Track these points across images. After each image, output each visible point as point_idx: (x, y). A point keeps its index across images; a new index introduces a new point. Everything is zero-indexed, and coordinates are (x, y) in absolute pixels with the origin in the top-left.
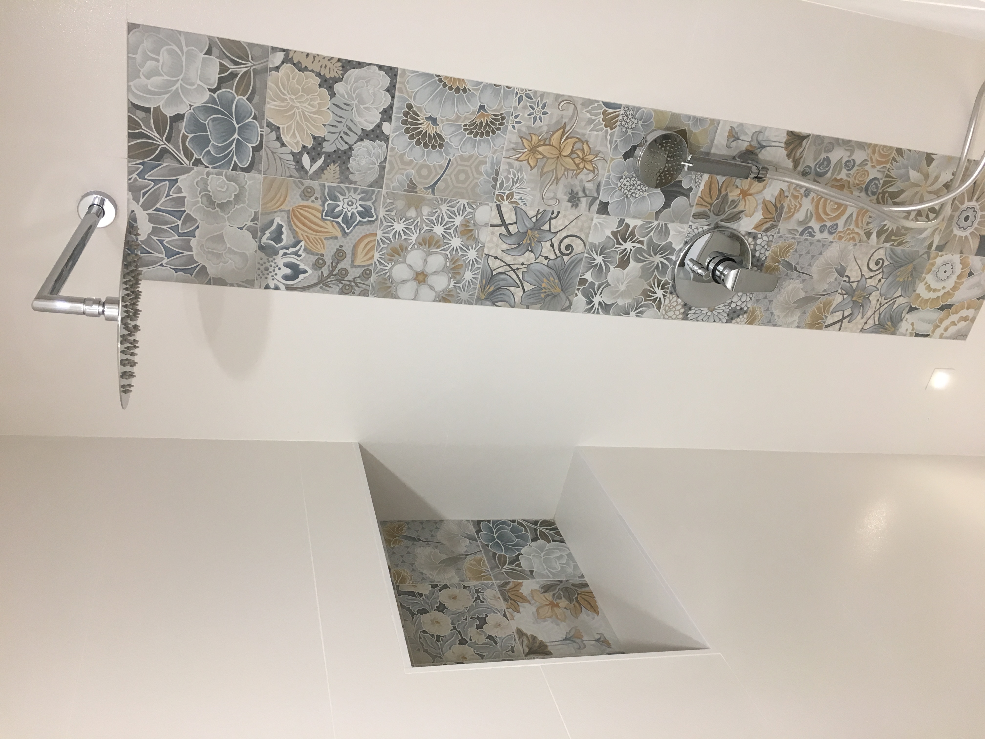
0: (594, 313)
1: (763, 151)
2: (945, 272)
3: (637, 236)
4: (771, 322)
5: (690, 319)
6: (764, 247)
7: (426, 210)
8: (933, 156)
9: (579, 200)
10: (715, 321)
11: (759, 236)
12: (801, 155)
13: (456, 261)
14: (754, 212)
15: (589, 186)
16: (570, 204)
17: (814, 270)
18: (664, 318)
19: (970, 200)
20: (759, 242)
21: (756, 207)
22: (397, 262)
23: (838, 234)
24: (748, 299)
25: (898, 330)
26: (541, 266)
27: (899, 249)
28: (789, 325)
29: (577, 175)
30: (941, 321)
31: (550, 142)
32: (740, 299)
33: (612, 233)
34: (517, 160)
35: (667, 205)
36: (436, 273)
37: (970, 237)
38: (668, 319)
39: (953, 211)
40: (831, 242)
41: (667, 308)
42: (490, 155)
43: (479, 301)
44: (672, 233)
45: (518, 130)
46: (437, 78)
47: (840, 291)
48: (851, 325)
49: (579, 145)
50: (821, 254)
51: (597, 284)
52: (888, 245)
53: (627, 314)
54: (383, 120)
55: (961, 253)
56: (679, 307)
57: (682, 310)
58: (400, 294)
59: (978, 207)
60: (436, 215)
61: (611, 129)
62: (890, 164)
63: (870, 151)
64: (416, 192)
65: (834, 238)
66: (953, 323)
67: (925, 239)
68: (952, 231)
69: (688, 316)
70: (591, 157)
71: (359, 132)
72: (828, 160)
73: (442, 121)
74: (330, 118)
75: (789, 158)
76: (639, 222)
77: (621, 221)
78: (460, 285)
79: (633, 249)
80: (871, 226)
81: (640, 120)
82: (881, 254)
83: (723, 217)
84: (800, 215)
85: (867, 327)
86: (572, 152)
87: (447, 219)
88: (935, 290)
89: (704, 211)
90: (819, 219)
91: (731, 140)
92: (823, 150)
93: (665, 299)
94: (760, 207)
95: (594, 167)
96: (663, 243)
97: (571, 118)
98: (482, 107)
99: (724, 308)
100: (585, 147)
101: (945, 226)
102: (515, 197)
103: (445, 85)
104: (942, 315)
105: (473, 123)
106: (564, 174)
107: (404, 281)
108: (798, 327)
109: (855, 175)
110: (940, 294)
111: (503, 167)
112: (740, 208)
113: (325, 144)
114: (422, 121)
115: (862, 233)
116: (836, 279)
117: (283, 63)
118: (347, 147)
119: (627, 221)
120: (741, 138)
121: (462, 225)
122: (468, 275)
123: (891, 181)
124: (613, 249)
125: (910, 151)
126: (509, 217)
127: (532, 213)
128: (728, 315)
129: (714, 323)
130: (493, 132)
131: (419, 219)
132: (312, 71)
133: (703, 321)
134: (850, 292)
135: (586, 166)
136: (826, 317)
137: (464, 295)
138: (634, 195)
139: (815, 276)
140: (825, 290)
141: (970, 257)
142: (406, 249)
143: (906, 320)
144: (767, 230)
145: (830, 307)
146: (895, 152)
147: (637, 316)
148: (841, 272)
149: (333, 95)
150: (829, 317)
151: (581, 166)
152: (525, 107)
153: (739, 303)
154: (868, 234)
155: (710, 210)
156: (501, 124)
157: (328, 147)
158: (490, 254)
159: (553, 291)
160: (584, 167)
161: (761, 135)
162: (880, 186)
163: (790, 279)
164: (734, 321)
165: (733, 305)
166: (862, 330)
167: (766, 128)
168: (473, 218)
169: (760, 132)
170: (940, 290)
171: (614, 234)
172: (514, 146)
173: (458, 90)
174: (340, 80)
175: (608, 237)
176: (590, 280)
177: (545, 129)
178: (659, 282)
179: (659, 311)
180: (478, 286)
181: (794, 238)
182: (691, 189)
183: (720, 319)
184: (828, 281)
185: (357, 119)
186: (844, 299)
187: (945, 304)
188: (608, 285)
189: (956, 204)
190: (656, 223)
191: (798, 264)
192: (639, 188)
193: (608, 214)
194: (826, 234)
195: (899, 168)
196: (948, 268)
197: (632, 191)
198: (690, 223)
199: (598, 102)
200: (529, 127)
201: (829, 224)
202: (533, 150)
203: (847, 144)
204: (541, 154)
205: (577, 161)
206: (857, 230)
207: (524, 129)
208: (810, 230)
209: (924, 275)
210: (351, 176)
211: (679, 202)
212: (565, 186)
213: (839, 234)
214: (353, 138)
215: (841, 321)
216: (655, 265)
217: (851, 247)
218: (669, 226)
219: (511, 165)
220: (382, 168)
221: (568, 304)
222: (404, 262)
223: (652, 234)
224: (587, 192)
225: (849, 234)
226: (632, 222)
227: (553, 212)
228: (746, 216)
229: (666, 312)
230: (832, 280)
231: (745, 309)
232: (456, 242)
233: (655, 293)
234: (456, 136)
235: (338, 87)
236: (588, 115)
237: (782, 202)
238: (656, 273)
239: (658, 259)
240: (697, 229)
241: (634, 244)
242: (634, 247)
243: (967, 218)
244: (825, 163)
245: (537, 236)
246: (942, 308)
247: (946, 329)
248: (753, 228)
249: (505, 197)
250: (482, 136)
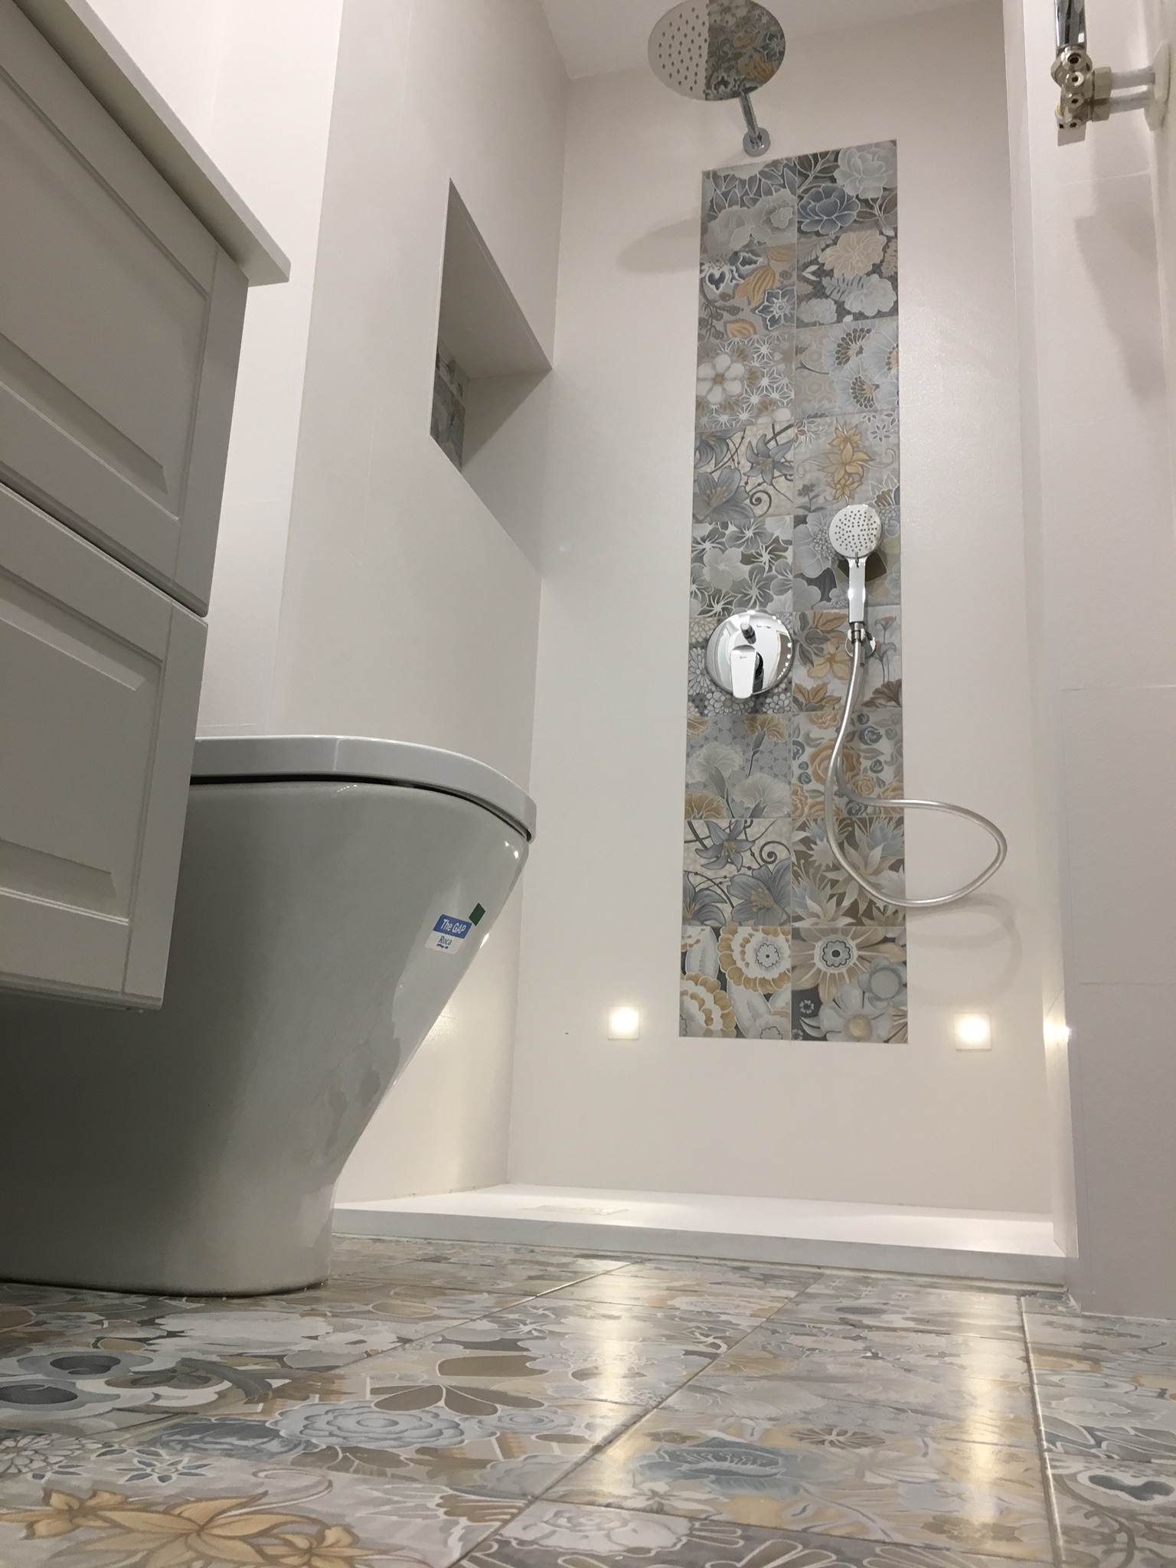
0: (693, 547)
1: (878, 660)
2: (768, 956)
3: (776, 563)
4: (691, 748)
5: (691, 652)
6: (777, 704)
7: (782, 367)
8: (901, 869)
9: (805, 495)
10: (689, 681)
11: (789, 694)
12: (879, 706)
13: (737, 405)
14: (813, 678)
15: (821, 501)
16: (801, 487)
17: (757, 776)
18: (690, 623)
19: (860, 947)
20: (782, 696)
21: (819, 678)
22: (731, 356)
23: (800, 786)
24: (717, 711)
25: (690, 925)
26: (738, 480)
27: (790, 876)
28: (688, 773)
29: (829, 485)
30: (704, 984)
31: (857, 451)
32: (716, 701)
33: (778, 537)
34: (837, 429)
35: (810, 581)
36: (724, 389)
37: (814, 970)
38: (690, 627)
39: (843, 929)
40: (789, 783)
41: (702, 622)
42: (838, 404)
43: (699, 435)
44: (783, 597)
45: (863, 422)
46: (895, 345)
47: (733, 820)
48: (693, 855)
49: (857, 478)
50: (776, 776)
51: (724, 540)
52: (794, 859)
53: (694, 582)
54: (854, 314)
55: (794, 968)
56: (704, 635)
57: (700, 640)
58: (702, 366)
59: (851, 964)
60: (778, 376)
61: (876, 502)
62: (884, 816)
63: (895, 784)
64: (796, 354)
65: (793, 784)
66: (702, 1003)
67: (805, 907)
68: (817, 941)
69: (694, 649)
70: (847, 492)
71: (842, 300)
72: (879, 737)
73: (861, 359)
74: (849, 277)
75: (874, 693)
76: (790, 561)
77: (789, 542)
78: (714, 414)
79: (762, 564)
80: (813, 824)
81: (889, 526)
82: (782, 853)
83: (805, 645)
84: (816, 733)
85: (691, 877)
86: (850, 475)
87: (775, 386)
88: (743, 953)
89: (808, 623)
90: (814, 757)
91: (883, 623)
92: (887, 728)
93: (711, 616)
94: (820, 682)
95: (838, 498)
96: (771, 592)
97: (880, 463)
98: (877, 386)
99: (705, 686)
100: (856, 485)
101: (825, 927)
102: (802, 437)
103: (890, 353)
104: (712, 980)
105: (863, 383)
106: (829, 473)
107: (714, 367)
108: (687, 786)
109: (867, 778)
110: (740, 964)
111: (828, 419)
112: (817, 660)
113: (828, 278)
114: (858, 343)
115: (803, 819)
116: (748, 808)
117: (887, 236)
118: (828, 293)
119: (791, 548)
120: (886, 632)
121: (771, 400)
122: (724, 418)
123: (866, 827)
124: (760, 544)
125: (903, 835)
126: (782, 439)
127: (789, 456)
128: (698, 694)
129: (687, 682)
130: (857, 402)
131: (772, 364)
132: (884, 257)
133: (689, 668)
134: (732, 836)
135: (839, 491)
136: (701, 818)
137: (704, 420)
138: (817, 545)
139: (750, 780)
140: (733, 801)
141: (790, 984)
142: (745, 360)
143: (702, 930)
144: (796, 700)
145: (715, 817)
146: (898, 816)
147: (691, 593)
148: (756, 813)
149: (868, 274)
150: (702, 821)
151: (838, 486)
152: (883, 421)
153: (712, 702)
154: (803, 827)
155: (811, 628)
156: (866, 406)
157: (825, 281)
158: (746, 432)
159: (714, 500)
160: (837, 490)
161: (893, 652)
162: (859, 816)
163: (744, 751)
164: (690, 704)
165: (709, 696)
166: (687, 873)
167: (901, 655)
168: (778, 407)
169: (895, 650)
170: (743, 960)
171: (777, 540)
172: (848, 422)
173: (889, 363)
174: (881, 277)
175: (773, 534)
176: (727, 532)
177: (867, 444)
178: (730, 603)
179: (699, 614)
180: (714, 430)
181: (790, 736)
182: (829, 600)
183: (692, 687)
184: (744, 800)
185: (852, 296)
186: (724, 830)
187: (727, 977)
188: (723, 551)
189: (851, 930)
190: (791, 577)
191: (762, 752)
192: (824, 547)
193: (795, 527)
194: (797, 772)
195: (882, 829)
196: (774, 957)
197: (821, 542)
198: (795, 613)
199: (899, 482)
200: (867, 430)
201: (810, 771)
202: (847, 440)
203: (899, 752)
204: (844, 448)
205: (843, 482)
206: (806, 809)
207: (864, 426)
208: (800, 752)
209: (761, 927)
210: (804, 303)
211: (815, 592)
212: (817, 478)
213: (799, 789)
214: (837, 297)
215: (698, 839)
216: (747, 592)
217: (786, 810)
218: (790, 592)
219: (830, 425)
220: (814, 324)
221: (701, 518)
222: (732, 362)
223: (780, 577)
224: (814, 500)
225: (801, 801)
226: (789, 554)
227: (791, 475)
228: (808, 671)
229: (698, 623)
230: (746, 805)
231: (706, 712)
232: (755, 399)
233: (718, 603)
234: (850, 372)
235: (875, 277)
236: (885, 477)
237: (827, 705)
238: (740, 596)
239: (754, 593)
240: (790, 622)
241: (767, 563)
242: (765, 563)
243: (836, 954)
244: (875, 737)
245: (767, 468)
246: (721, 977)
247: (693, 996)
248: (796, 684)
249: (802, 428)
250: (853, 393)
